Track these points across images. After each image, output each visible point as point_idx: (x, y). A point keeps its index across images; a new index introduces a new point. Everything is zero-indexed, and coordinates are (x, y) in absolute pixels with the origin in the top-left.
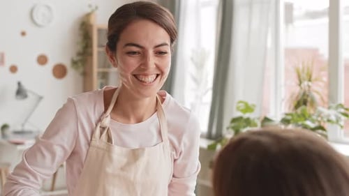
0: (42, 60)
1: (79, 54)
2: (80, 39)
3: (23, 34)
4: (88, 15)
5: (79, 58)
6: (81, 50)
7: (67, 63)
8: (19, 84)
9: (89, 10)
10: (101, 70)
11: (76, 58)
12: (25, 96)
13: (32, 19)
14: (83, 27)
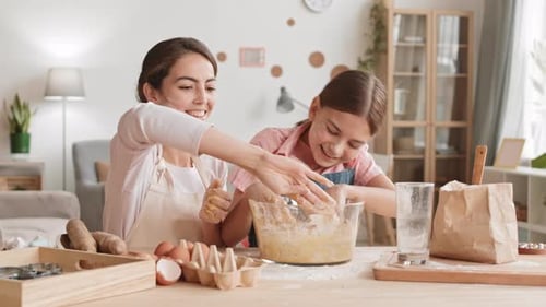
0: (317, 60)
1: (369, 52)
2: (370, 30)
3: (291, 22)
5: (369, 57)
6: (372, 47)
8: (283, 90)
10: (397, 74)
11: (364, 58)
12: (291, 108)
13: (306, 5)
14: (375, 13)
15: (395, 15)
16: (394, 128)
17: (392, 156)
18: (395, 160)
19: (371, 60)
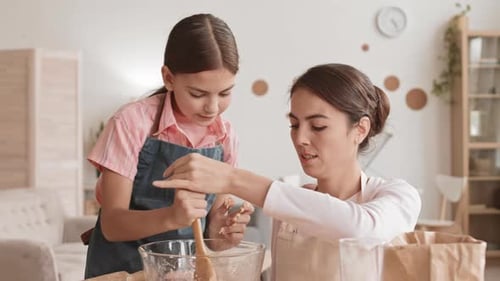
1: (445, 75)
2: (445, 53)
3: (365, 48)
4: (456, 18)
5: (444, 80)
6: (447, 70)
7: (428, 88)
9: (457, 11)
10: (473, 96)
11: (439, 81)
13: (377, 27)
14: (449, 36)
15: (470, 38)
16: (472, 151)
17: (465, 180)
18: (471, 184)
19: (446, 83)
